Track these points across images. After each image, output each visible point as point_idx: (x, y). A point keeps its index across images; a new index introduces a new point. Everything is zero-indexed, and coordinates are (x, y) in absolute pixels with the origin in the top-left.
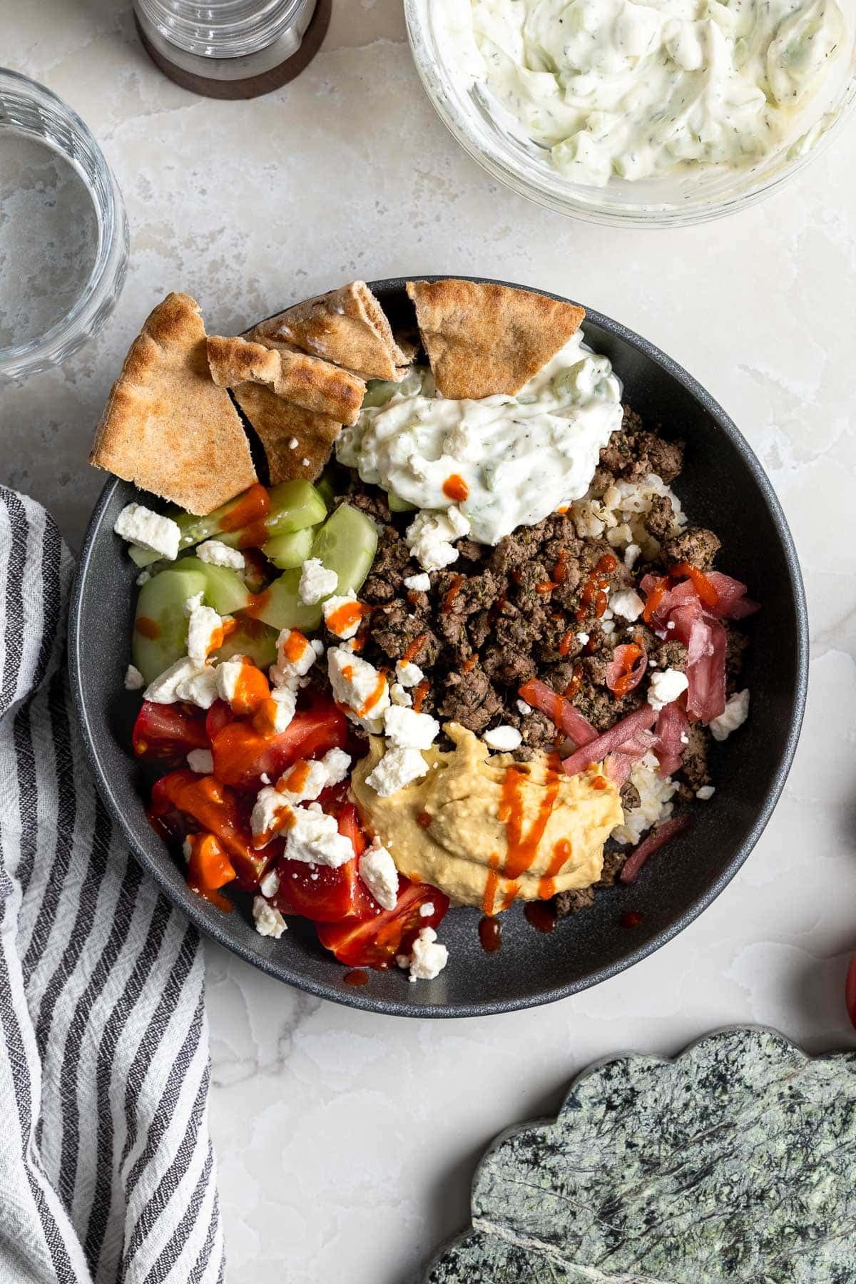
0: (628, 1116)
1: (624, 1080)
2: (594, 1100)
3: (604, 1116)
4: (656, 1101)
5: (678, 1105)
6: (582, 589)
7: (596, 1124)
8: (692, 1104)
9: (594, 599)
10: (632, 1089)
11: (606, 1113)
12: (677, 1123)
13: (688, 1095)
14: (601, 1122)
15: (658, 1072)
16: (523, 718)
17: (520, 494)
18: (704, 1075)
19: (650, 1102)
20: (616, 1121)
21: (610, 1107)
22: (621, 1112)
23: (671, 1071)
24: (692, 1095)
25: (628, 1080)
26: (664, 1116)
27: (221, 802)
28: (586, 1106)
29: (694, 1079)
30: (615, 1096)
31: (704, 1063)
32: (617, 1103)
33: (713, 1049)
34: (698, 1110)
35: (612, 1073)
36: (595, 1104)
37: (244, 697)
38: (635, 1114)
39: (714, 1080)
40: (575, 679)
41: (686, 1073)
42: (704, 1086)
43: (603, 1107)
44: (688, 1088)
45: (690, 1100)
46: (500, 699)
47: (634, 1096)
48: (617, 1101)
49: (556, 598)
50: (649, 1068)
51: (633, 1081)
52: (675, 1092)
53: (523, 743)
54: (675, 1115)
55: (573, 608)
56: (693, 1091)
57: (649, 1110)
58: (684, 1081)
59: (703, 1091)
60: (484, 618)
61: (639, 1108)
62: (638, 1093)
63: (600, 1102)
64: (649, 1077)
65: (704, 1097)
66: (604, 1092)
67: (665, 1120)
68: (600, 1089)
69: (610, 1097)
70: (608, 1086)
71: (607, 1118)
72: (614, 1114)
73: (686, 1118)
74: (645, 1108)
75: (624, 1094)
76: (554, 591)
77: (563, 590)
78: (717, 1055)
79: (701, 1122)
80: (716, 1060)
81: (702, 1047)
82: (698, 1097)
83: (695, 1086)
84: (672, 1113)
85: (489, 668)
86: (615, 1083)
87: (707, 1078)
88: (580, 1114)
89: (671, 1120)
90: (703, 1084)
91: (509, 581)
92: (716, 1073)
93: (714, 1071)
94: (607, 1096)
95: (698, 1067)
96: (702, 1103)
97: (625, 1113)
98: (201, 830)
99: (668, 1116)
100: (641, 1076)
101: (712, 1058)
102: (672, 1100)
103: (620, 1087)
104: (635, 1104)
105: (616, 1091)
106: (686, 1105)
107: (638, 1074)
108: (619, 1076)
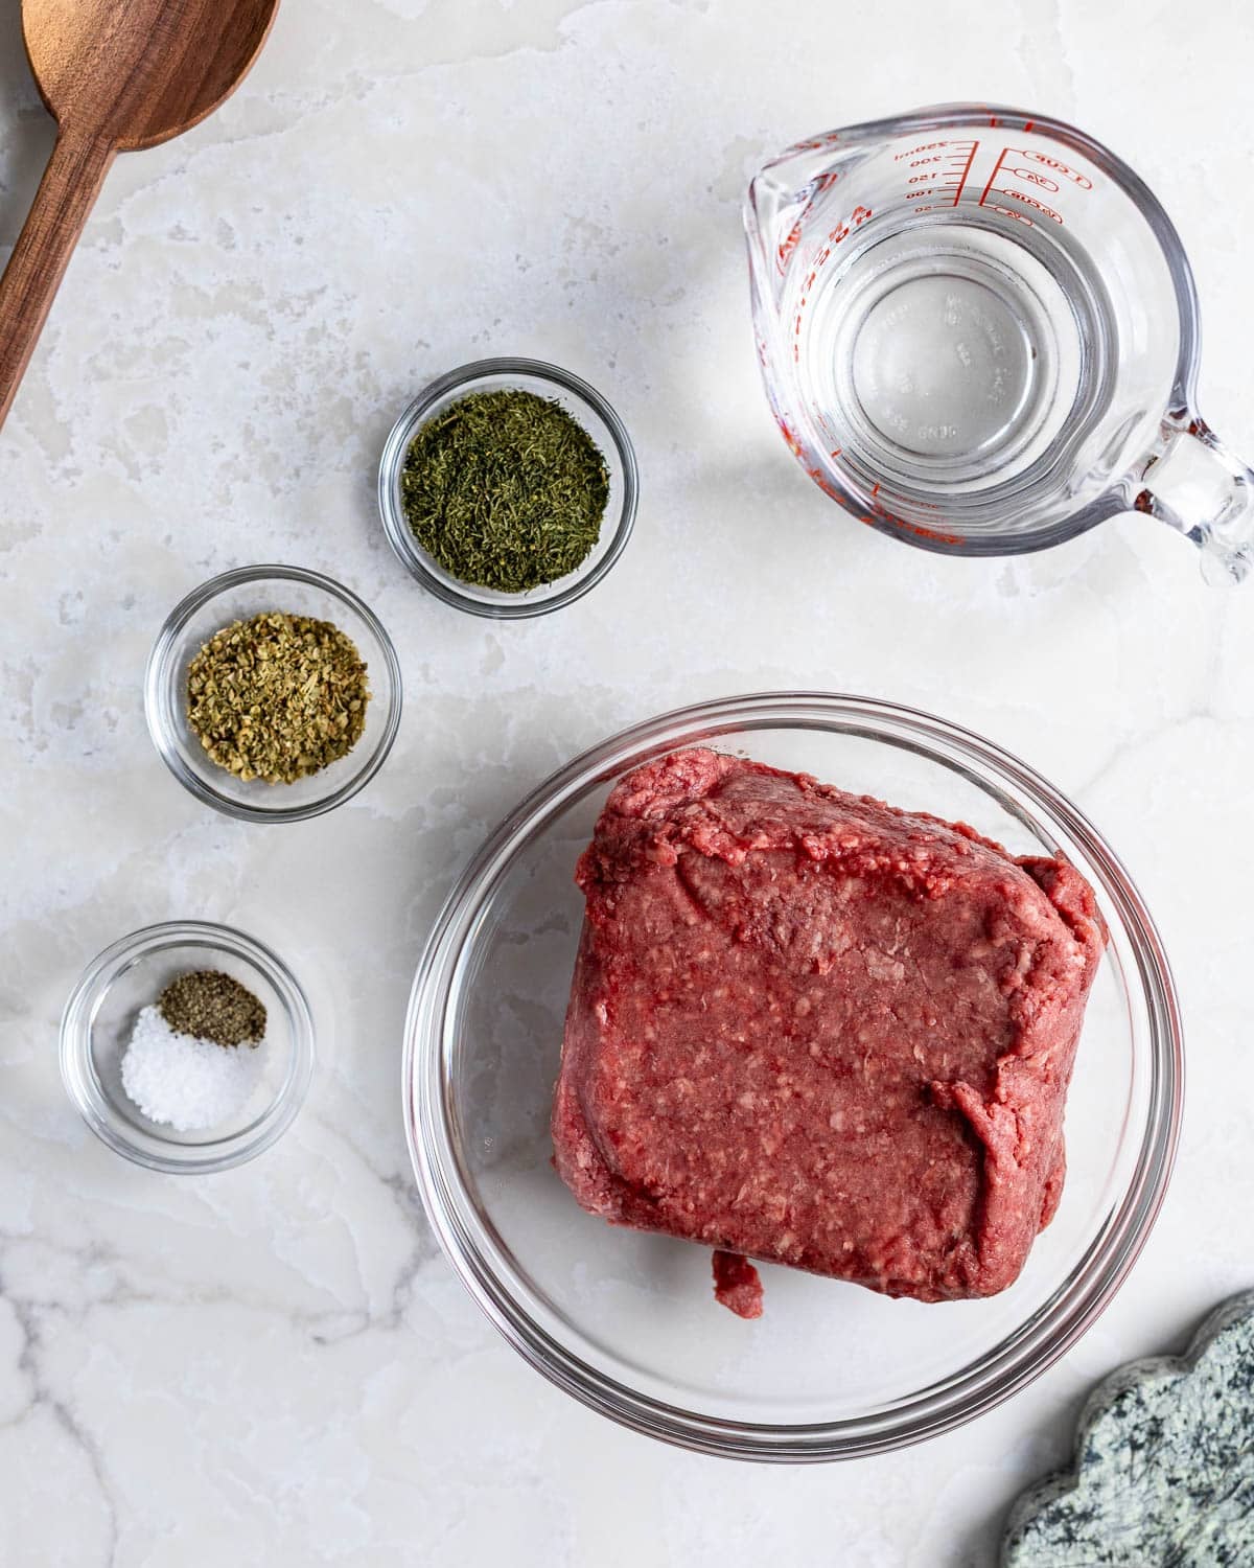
0: (1159, 1450)
1: (1141, 1411)
2: (1115, 1446)
3: (1132, 1459)
4: (1185, 1422)
5: (1212, 1418)
7: (1125, 1472)
8: (1228, 1411)
10: (1154, 1419)
11: (1133, 1455)
12: (1218, 1439)
13: (1220, 1404)
14: (1131, 1467)
15: (1177, 1388)
18: (1232, 1374)
19: (1179, 1426)
20: (1148, 1460)
21: (1136, 1447)
22: (1150, 1448)
23: (1192, 1382)
24: (1225, 1401)
25: (1146, 1410)
26: (1200, 1436)
28: (1107, 1455)
29: (1221, 1382)
30: (1137, 1434)
31: (1227, 1361)
32: (1141, 1441)
33: (1233, 1343)
34: (1238, 1416)
35: (1124, 1408)
36: (1116, 1450)
38: (1167, 1445)
39: (1245, 1376)
41: (1210, 1379)
42: (1236, 1386)
43: (1128, 1450)
44: (1218, 1395)
45: (1224, 1408)
47: (1158, 1425)
48: (1141, 1437)
50: (1165, 1389)
51: (1152, 1410)
52: (1205, 1404)
54: (1213, 1431)
56: (1224, 1397)
57: (1181, 1436)
58: (1211, 1389)
59: (1236, 1392)
61: (1168, 1436)
62: (1162, 1420)
63: (1122, 1446)
64: (1170, 1400)
65: (1240, 1399)
66: (1122, 1433)
67: (1203, 1440)
68: (1117, 1431)
69: (1131, 1436)
70: (1125, 1425)
71: (1136, 1460)
72: (1141, 1454)
73: (1226, 1429)
74: (1176, 1435)
75: (1146, 1427)
78: (1238, 1346)
79: (1245, 1427)
80: (1239, 1352)
81: (1219, 1343)
82: (1233, 1401)
83: (1225, 1390)
84: (1209, 1430)
86: (1133, 1417)
87: (1236, 1376)
88: (1104, 1467)
89: (1211, 1438)
90: (1233, 1384)
92: (1244, 1367)
93: (1241, 1366)
94: (1127, 1436)
95: (1222, 1367)
96: (1239, 1407)
97: (1155, 1448)
99: (1205, 1435)
100: (1159, 1400)
101: (1235, 1351)
102: (1204, 1415)
103: (1140, 1421)
104: (1162, 1435)
105: (1136, 1427)
106: (1222, 1415)
107: (1154, 1399)
108: (1134, 1410)
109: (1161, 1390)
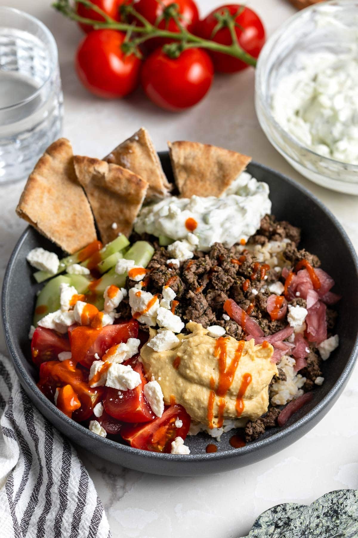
0: (287, 531)
1: (284, 513)
2: (268, 523)
3: (274, 531)
4: (301, 523)
5: (313, 525)
6: (254, 264)
7: (270, 535)
8: (321, 525)
9: (259, 269)
10: (288, 518)
11: (275, 530)
12: (313, 534)
13: (318, 521)
14: (273, 534)
15: (302, 509)
16: (226, 322)
17: (222, 225)
18: (326, 511)
19: (298, 524)
20: (281, 534)
21: (277, 527)
22: (283, 529)
23: (309, 509)
24: (320, 521)
25: (286, 513)
26: (306, 531)
27: (74, 371)
28: (264, 526)
29: (321, 512)
30: (279, 522)
31: (326, 505)
32: (280, 525)
33: (330, 498)
34: (324, 528)
35: (277, 510)
36: (269, 525)
37: (87, 314)
38: (290, 530)
39: (332, 513)
40: (251, 304)
41: (317, 510)
42: (327, 516)
43: (273, 527)
44: (318, 517)
45: (319, 523)
46: (214, 313)
47: (289, 521)
48: (281, 524)
49: (241, 270)
50: (297, 508)
51: (289, 514)
52: (311, 519)
53: (226, 333)
54: (312, 530)
55: (250, 273)
56: (321, 518)
57: (298, 528)
58: (316, 513)
59: (326, 518)
60: (206, 276)
61: (292, 527)
62: (292, 520)
63: (271, 524)
64: (297, 512)
65: (327, 522)
66: (273, 519)
67: (306, 533)
68: (271, 518)
69: (277, 522)
70: (275, 517)
71: (275, 532)
72: (279, 530)
73: (318, 532)
74: (296, 527)
75: (284, 520)
76: (240, 267)
77: (244, 265)
78: (332, 501)
79: (326, 534)
80: (332, 503)
81: (325, 497)
82: (324, 521)
83: (322, 516)
84: (310, 530)
85: (209, 299)
86: (279, 515)
87: (328, 512)
88: (261, 531)
89: (310, 533)
90: (326, 515)
91: (218, 262)
93: (331, 508)
94: (275, 521)
95: (323, 507)
96: (326, 524)
97: (285, 530)
98: (63, 384)
99: (308, 531)
100: (293, 511)
101: (330, 502)
102: (310, 523)
103: (282, 517)
104: (290, 525)
105: (280, 519)
106: (317, 526)
107: (291, 510)
108: (281, 512)
109: (295, 508)
